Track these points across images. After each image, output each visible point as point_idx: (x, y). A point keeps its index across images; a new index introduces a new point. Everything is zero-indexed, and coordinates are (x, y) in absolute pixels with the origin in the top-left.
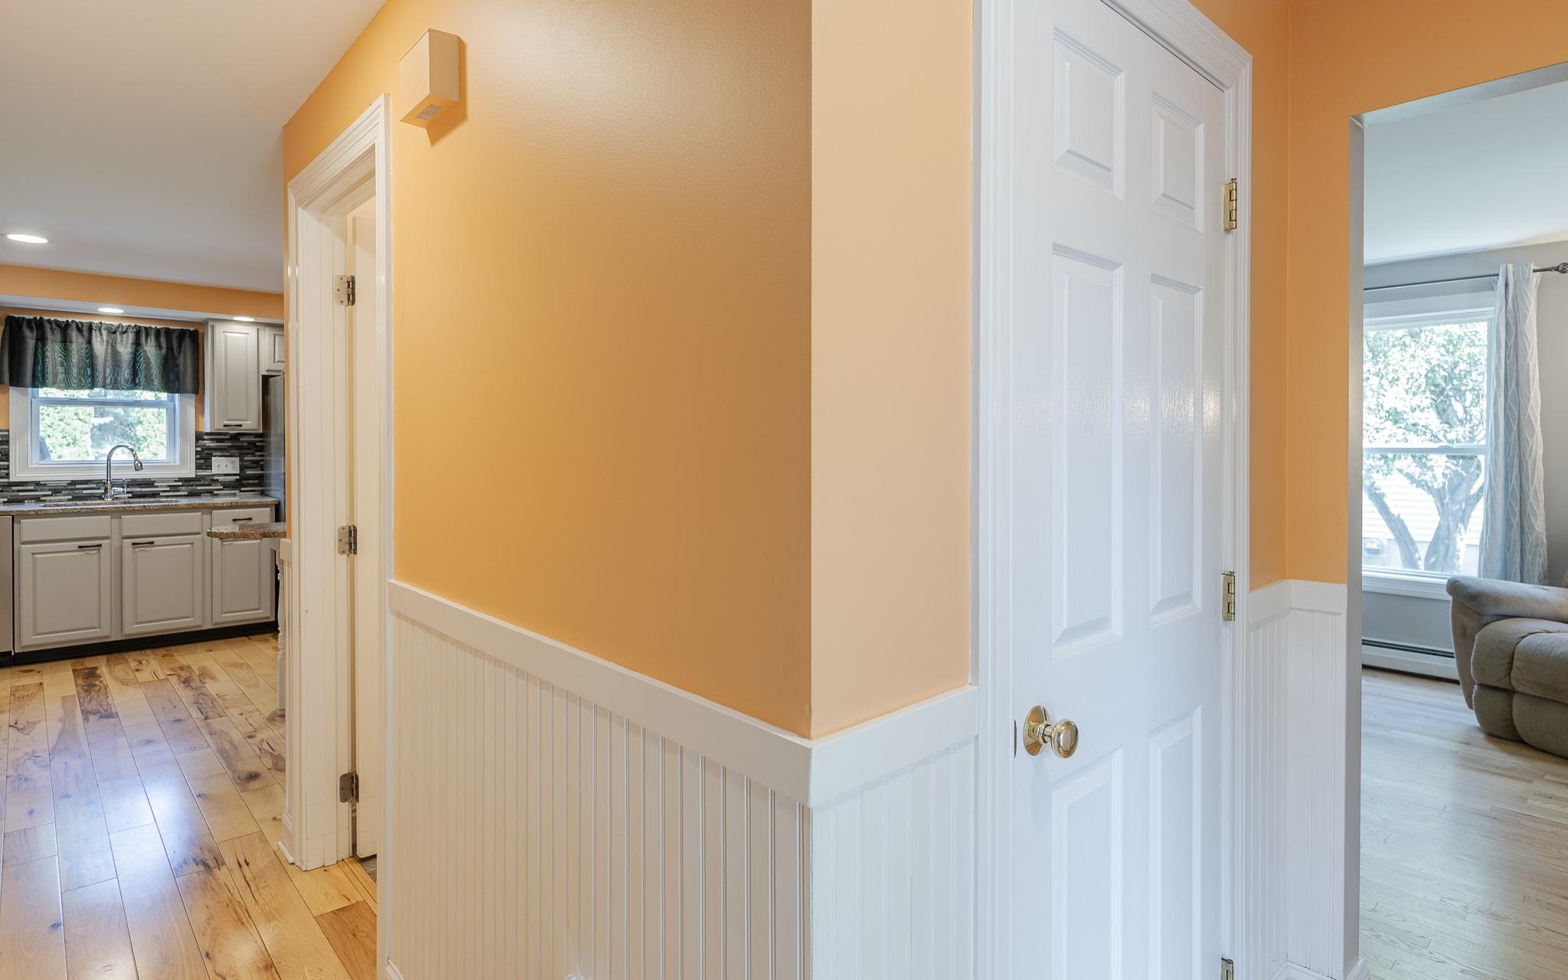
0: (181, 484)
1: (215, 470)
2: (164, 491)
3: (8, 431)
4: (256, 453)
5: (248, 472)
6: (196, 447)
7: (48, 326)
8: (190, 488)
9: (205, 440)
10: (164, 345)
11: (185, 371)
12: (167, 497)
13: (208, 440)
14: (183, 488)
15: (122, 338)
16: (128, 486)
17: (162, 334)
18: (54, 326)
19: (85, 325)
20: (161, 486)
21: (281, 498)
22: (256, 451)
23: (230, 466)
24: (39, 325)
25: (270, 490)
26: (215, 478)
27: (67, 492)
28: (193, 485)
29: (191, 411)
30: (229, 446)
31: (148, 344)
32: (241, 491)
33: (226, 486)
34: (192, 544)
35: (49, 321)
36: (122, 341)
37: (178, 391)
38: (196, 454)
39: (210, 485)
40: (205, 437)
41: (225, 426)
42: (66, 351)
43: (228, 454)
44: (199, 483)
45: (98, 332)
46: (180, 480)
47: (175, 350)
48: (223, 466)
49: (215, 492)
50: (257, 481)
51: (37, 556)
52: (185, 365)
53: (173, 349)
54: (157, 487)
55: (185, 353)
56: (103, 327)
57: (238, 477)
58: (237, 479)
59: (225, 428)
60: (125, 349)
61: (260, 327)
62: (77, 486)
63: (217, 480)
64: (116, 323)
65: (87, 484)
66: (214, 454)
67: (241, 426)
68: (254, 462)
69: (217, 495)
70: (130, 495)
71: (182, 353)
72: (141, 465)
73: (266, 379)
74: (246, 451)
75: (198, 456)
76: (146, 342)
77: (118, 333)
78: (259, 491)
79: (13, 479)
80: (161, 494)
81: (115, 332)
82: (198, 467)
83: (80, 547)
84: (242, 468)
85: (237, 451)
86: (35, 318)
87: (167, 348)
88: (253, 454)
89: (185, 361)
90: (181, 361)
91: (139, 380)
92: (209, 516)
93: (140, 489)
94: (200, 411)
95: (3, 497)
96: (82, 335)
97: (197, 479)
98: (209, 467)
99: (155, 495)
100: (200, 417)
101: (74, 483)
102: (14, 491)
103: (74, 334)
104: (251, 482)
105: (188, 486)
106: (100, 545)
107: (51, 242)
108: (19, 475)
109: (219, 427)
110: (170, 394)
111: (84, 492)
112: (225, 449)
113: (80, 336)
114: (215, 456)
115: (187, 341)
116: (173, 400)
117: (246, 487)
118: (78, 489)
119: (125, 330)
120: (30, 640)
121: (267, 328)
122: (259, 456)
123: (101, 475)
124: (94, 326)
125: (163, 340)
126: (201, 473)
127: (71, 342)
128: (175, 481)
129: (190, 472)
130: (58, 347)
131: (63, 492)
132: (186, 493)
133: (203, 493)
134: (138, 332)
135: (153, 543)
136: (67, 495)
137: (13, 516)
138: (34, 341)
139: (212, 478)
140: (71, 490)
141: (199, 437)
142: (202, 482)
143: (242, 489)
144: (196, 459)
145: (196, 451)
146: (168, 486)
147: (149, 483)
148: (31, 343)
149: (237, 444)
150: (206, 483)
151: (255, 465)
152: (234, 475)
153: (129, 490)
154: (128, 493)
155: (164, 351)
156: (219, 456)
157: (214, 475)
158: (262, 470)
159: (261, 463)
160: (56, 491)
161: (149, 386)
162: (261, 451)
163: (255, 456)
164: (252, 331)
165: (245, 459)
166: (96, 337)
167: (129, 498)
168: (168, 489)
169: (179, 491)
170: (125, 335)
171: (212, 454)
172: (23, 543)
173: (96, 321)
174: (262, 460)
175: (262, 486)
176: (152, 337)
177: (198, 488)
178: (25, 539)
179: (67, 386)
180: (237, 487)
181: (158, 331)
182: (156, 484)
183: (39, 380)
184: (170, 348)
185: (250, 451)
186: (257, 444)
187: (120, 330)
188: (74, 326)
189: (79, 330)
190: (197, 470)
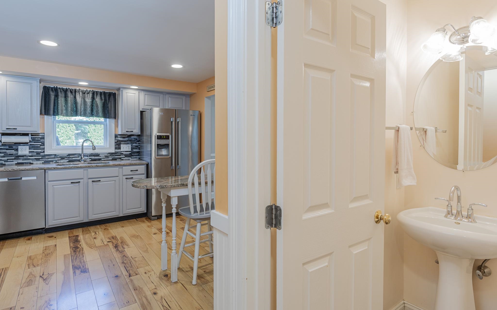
0: (109, 155)
1: (122, 150)
2: (103, 158)
3: (44, 133)
4: (137, 143)
5: (134, 150)
6: (115, 140)
7: (59, 90)
8: (113, 157)
9: (118, 137)
10: (103, 98)
11: (111, 110)
12: (104, 160)
13: (119, 137)
14: (110, 157)
15: (87, 95)
16: (90, 156)
17: (103, 94)
18: (62, 90)
19: (73, 90)
20: (102, 156)
21: (149, 161)
22: (137, 142)
23: (127, 148)
24: (56, 90)
25: (143, 158)
26: (122, 153)
27: (67, 159)
28: (114, 156)
29: (113, 125)
30: (127, 140)
31: (97, 98)
32: (131, 158)
33: (126, 156)
34: (115, 181)
35: (60, 88)
36: (87, 97)
37: (108, 118)
38: (115, 143)
39: (120, 156)
40: (118, 136)
41: (126, 131)
42: (66, 101)
43: (127, 143)
44: (116, 155)
45: (78, 93)
46: (109, 153)
47: (107, 101)
48: (125, 148)
49: (122, 158)
50: (137, 154)
51: (55, 187)
52: (111, 107)
53: (106, 100)
54: (100, 156)
55: (111, 102)
56: (80, 91)
57: (130, 152)
58: (130, 153)
59: (127, 132)
60: (89, 100)
61: (140, 91)
62: (71, 156)
63: (123, 153)
64: (85, 90)
65: (74, 155)
66: (122, 143)
67: (132, 131)
68: (136, 146)
69: (123, 159)
70: (90, 160)
71: (110, 102)
72: (95, 148)
73: (142, 112)
74: (133, 142)
75: (116, 144)
76: (97, 97)
77: (86, 93)
78: (138, 158)
79: (46, 153)
80: (102, 159)
81: (85, 93)
82: (116, 148)
83: (72, 183)
84: (132, 149)
85: (130, 142)
86: (54, 87)
87: (104, 100)
88: (136, 143)
89: (111, 105)
90: (109, 105)
91: (94, 113)
92: (121, 169)
93: (94, 157)
94: (117, 126)
95: (42, 161)
96: (72, 94)
97: (115, 153)
98: (120, 148)
99: (100, 160)
100: (116, 128)
101: (69, 155)
102: (46, 158)
103: (69, 94)
104: (135, 154)
105: (112, 156)
106: (79, 182)
107: (59, 45)
108: (49, 152)
109: (124, 132)
110: (105, 119)
111: (73, 158)
113: (71, 95)
114: (122, 144)
115: (112, 97)
116: (106, 122)
117: (133, 156)
118: (71, 157)
119: (88, 92)
120: (52, 223)
121: (142, 92)
122: (138, 144)
123: (80, 152)
124: (77, 90)
125: (103, 96)
126: (117, 151)
127: (68, 97)
128: (107, 154)
129: (113, 150)
130: (63, 99)
131: (65, 159)
132: (111, 159)
133: (118, 159)
134: (93, 94)
135: (100, 181)
136: (67, 160)
137: (45, 170)
138: (54, 96)
139: (121, 153)
140: (68, 158)
141: (116, 136)
142: (117, 154)
143: (132, 157)
144: (115, 145)
145: (115, 142)
146: (105, 156)
147: (98, 155)
148: (52, 97)
149: (130, 139)
150: (119, 155)
151: (137, 148)
152: (129, 151)
153: (90, 158)
154: (90, 159)
155: (103, 101)
156: (124, 144)
157: (122, 152)
158: (139, 149)
159: (139, 147)
160: (62, 158)
161: (97, 116)
162: (139, 142)
163: (137, 144)
164: (137, 92)
165: (133, 145)
166: (78, 95)
167: (90, 161)
168: (105, 157)
169: (108, 158)
170: (88, 94)
171: (121, 143)
172: (49, 181)
173: (78, 88)
174: (139, 146)
175: (140, 156)
176: (99, 95)
177: (116, 157)
178: (50, 180)
179: (67, 115)
180: (130, 156)
181: (101, 93)
182: (100, 155)
183: (56, 113)
184: (105, 100)
185: (135, 142)
186: (137, 139)
187: (87, 92)
188: (69, 90)
189: (71, 92)
190: (115, 150)
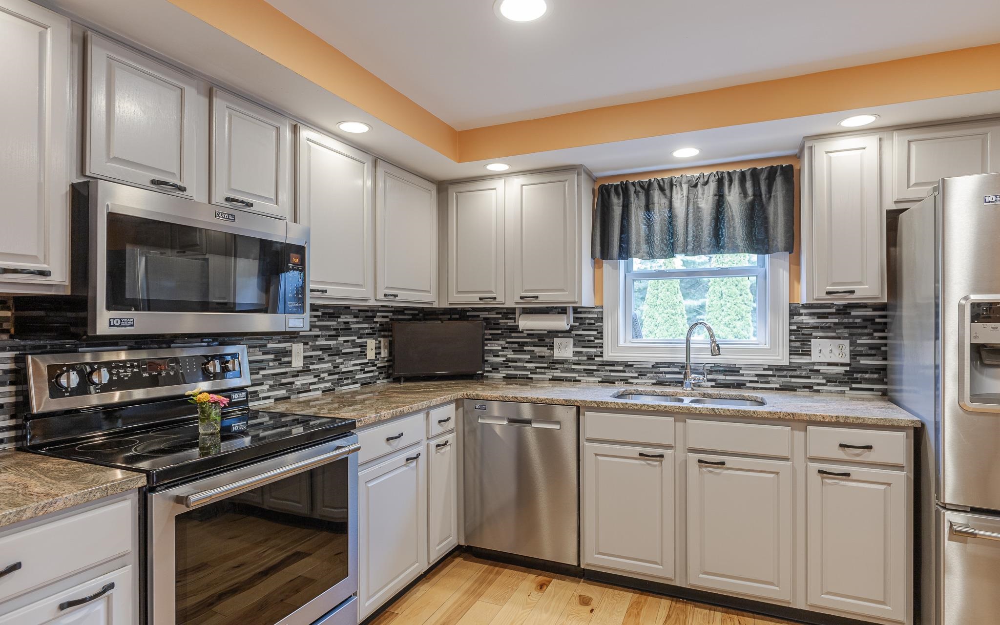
0: (770, 373)
1: (815, 357)
2: (751, 382)
3: (602, 307)
4: (875, 334)
5: (862, 362)
6: (790, 324)
7: (632, 189)
8: (783, 379)
9: (801, 314)
10: (750, 191)
11: (776, 222)
12: (754, 388)
13: (806, 315)
14: (774, 379)
15: (704, 190)
16: (711, 372)
17: (748, 177)
18: (638, 188)
19: (666, 181)
20: (748, 375)
21: (929, 418)
22: (876, 331)
23: (836, 351)
24: (624, 190)
25: (901, 391)
26: (816, 368)
27: (651, 375)
28: (785, 376)
29: (784, 275)
30: (835, 324)
31: (732, 193)
32: (852, 389)
33: (831, 380)
34: (777, 473)
35: (634, 184)
36: (703, 194)
37: (767, 252)
38: (790, 335)
39: (809, 377)
40: (802, 311)
41: (828, 293)
42: (649, 216)
43: (833, 334)
44: (794, 373)
45: (679, 188)
46: (770, 368)
47: (763, 196)
48: (826, 351)
49: (815, 388)
50: (876, 376)
51: (599, 458)
52: (776, 213)
53: (761, 195)
54: (743, 375)
55: (775, 197)
56: (684, 180)
57: (848, 368)
58: (846, 371)
59: (829, 297)
60: (706, 201)
61: (885, 135)
62: (661, 370)
63: (818, 371)
64: (697, 174)
65: (669, 367)
66: (814, 334)
67: (852, 292)
68: (871, 347)
69: (818, 391)
70: (713, 384)
71: (772, 198)
72: (718, 348)
73: (893, 218)
74: (860, 331)
75: (793, 337)
76: (730, 192)
77: (699, 185)
78: (878, 390)
79: (606, 358)
80: (748, 385)
81: (696, 186)
82: (793, 352)
83: (641, 454)
84: (854, 355)
85: (846, 331)
86: (622, 183)
87: (754, 195)
88: (870, 335)
89: (776, 210)
90: (771, 210)
91: (724, 241)
92: (802, 433)
93: (723, 377)
94: (795, 276)
95: (598, 377)
96: (665, 194)
97: (791, 368)
98: (808, 353)
99: (740, 385)
100: (796, 283)
101: (657, 365)
102: (607, 371)
103: (656, 194)
104: (867, 376)
105: (779, 376)
106: (662, 456)
108: (610, 354)
109: (819, 295)
110: (761, 256)
111: (668, 376)
112: (829, 327)
113: (662, 196)
114: (816, 337)
115: (779, 181)
116: (764, 265)
117: (860, 383)
118: (661, 373)
119: (706, 180)
121: (895, 133)
122: (881, 338)
123: (681, 358)
124: (674, 180)
125: (749, 185)
126: (797, 360)
127: (653, 204)
128: (764, 369)
129: (782, 358)
130: (642, 214)
131: (648, 375)
132: (778, 386)
133: (800, 387)
134: (720, 182)
135: (723, 463)
136: (651, 378)
137: (578, 408)
138: (621, 208)
139: (811, 367)
140: (655, 373)
141: (794, 312)
142: (798, 373)
143: (854, 386)
144: (791, 341)
145: (791, 331)
146: (757, 375)
147: (733, 370)
148: (617, 211)
149: (846, 320)
150: (804, 374)
151: (873, 352)
152: (842, 365)
153: (710, 377)
154: (709, 380)
155: (750, 198)
156: (821, 338)
157: (814, 364)
158: (885, 359)
159: (883, 349)
160: (642, 374)
161: (735, 250)
162: (883, 331)
163: (873, 338)
164: (871, 142)
165: (859, 341)
166: (677, 193)
167: (712, 386)
168: (756, 379)
169: (768, 382)
170: (706, 187)
171: (811, 334)
172: (588, 440)
173: (677, 175)
174: (886, 345)
175: (886, 383)
176: (736, 183)
177: (793, 380)
178: (590, 436)
179: (652, 256)
180: (846, 382)
181: (743, 174)
182: (741, 372)
183: (625, 253)
184: (757, 195)
185: (866, 331)
186: (877, 320)
187: (701, 181)
188: (656, 185)
189: (662, 189)
190: (792, 356)
